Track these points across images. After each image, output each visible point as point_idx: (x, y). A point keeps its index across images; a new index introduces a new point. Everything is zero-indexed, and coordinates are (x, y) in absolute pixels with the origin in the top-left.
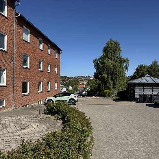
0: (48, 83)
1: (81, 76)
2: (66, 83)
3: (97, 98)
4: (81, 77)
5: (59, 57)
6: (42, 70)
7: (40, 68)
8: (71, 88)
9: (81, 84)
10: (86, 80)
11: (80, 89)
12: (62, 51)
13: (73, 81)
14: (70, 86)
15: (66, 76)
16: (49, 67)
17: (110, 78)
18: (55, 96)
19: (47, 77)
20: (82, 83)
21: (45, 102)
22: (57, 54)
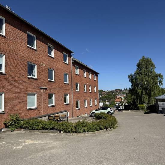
0: (90, 100)
1: (118, 89)
2: (102, 97)
3: (131, 112)
4: (118, 91)
5: (97, 79)
6: (86, 91)
7: (85, 90)
8: (107, 103)
9: (118, 98)
10: (124, 93)
11: (117, 104)
12: (99, 74)
13: (109, 95)
14: (107, 101)
15: (102, 90)
16: (90, 88)
17: (144, 93)
18: (97, 110)
19: (89, 96)
20: (120, 97)
21: (90, 114)
22: (95, 77)
